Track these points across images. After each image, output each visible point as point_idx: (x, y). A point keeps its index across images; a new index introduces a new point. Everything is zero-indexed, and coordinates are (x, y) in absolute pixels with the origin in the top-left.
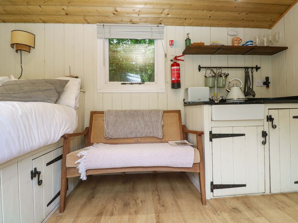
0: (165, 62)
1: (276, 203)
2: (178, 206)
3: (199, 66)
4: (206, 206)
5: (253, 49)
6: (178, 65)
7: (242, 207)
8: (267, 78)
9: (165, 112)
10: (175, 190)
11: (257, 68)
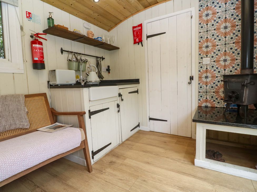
0: (22, 36)
1: (127, 147)
2: (71, 187)
3: (62, 49)
4: (93, 172)
5: (103, 44)
6: (41, 43)
7: (114, 159)
8: (109, 67)
9: (27, 96)
10: (57, 175)
11: (103, 59)
